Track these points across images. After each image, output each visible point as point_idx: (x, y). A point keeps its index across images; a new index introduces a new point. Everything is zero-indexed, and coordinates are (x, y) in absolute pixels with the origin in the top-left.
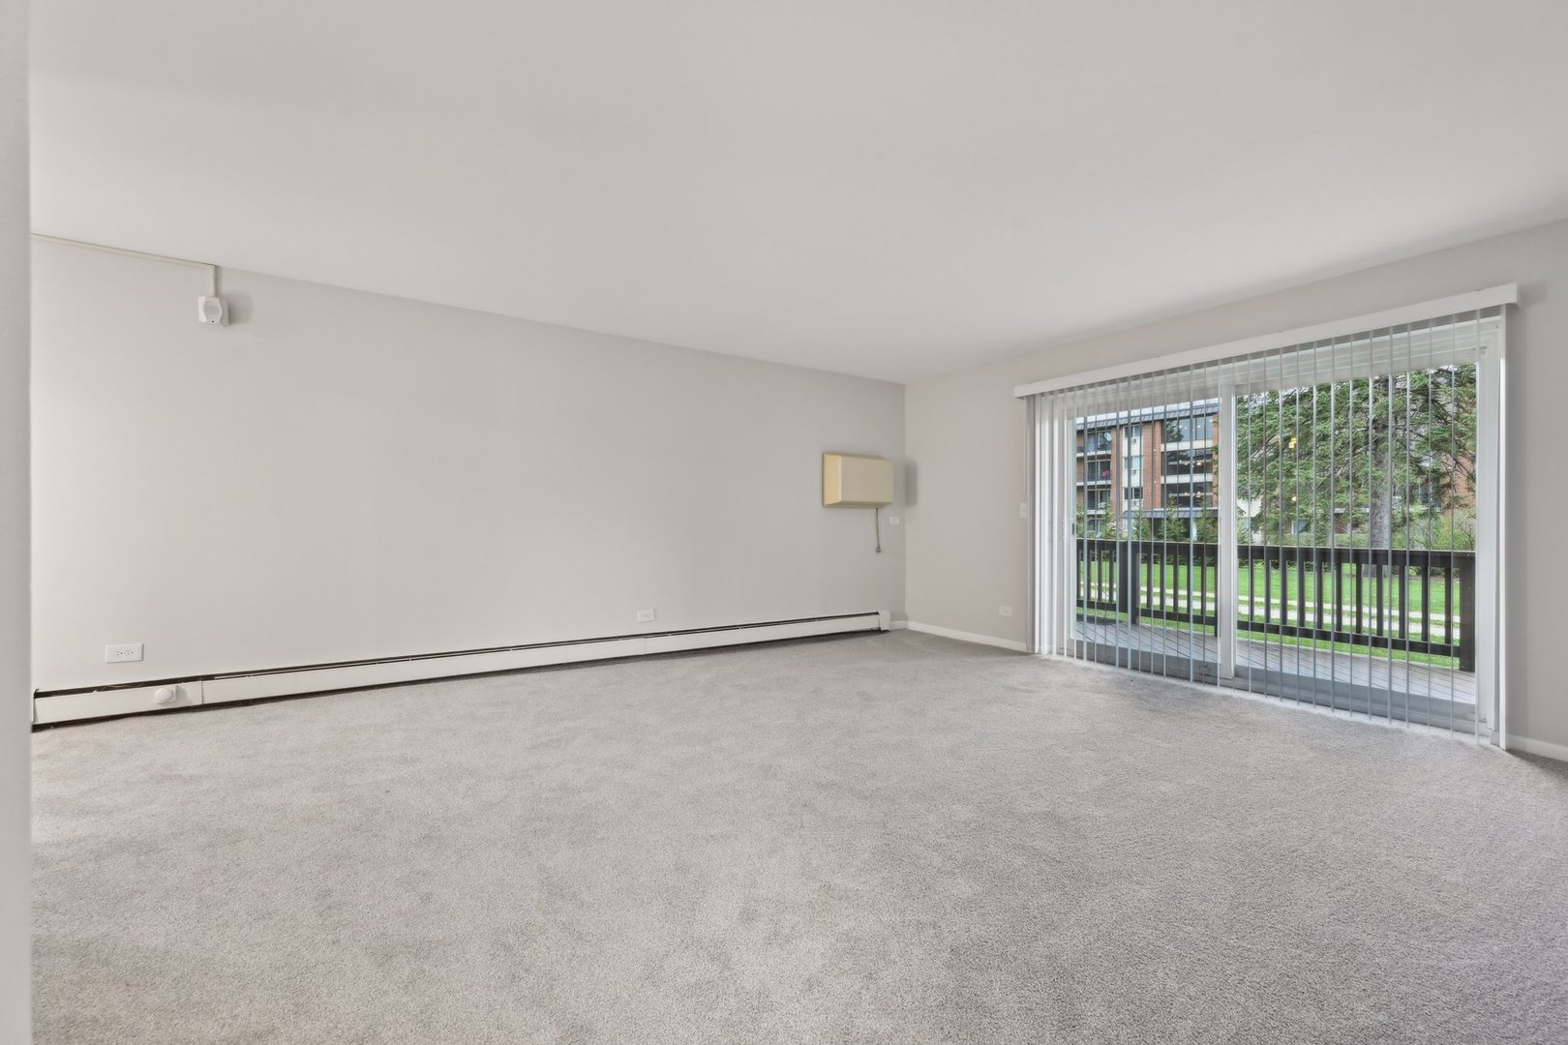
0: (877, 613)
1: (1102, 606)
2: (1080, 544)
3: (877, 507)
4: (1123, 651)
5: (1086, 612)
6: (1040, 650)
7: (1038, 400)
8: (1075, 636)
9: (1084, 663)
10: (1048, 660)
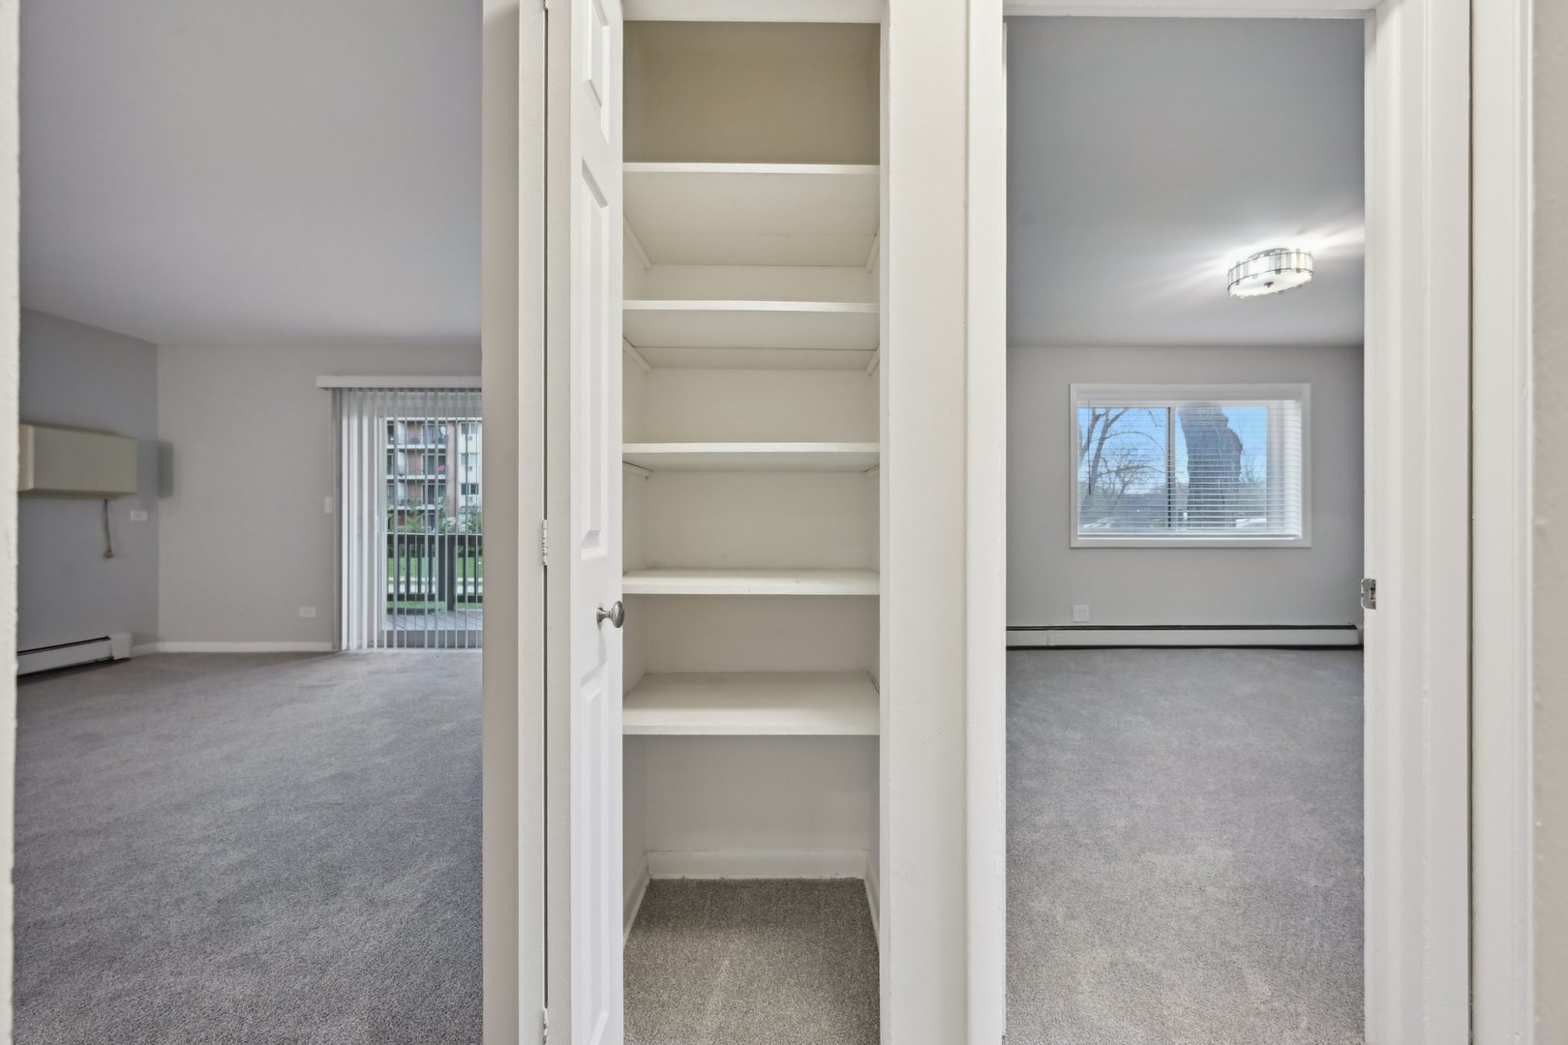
0: (107, 638)
1: (411, 597)
2: (390, 538)
3: (106, 498)
4: (432, 633)
5: (397, 604)
6: (348, 647)
7: (346, 395)
8: (387, 627)
9: (395, 650)
10: (357, 654)
